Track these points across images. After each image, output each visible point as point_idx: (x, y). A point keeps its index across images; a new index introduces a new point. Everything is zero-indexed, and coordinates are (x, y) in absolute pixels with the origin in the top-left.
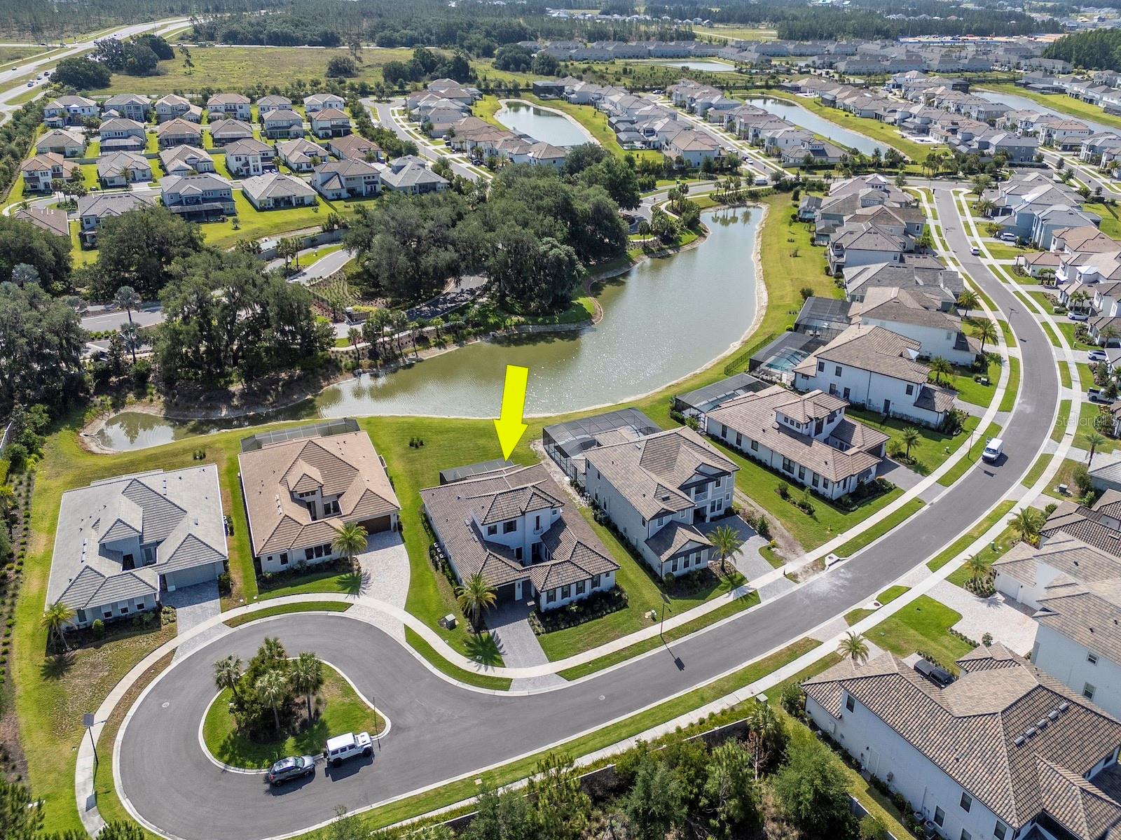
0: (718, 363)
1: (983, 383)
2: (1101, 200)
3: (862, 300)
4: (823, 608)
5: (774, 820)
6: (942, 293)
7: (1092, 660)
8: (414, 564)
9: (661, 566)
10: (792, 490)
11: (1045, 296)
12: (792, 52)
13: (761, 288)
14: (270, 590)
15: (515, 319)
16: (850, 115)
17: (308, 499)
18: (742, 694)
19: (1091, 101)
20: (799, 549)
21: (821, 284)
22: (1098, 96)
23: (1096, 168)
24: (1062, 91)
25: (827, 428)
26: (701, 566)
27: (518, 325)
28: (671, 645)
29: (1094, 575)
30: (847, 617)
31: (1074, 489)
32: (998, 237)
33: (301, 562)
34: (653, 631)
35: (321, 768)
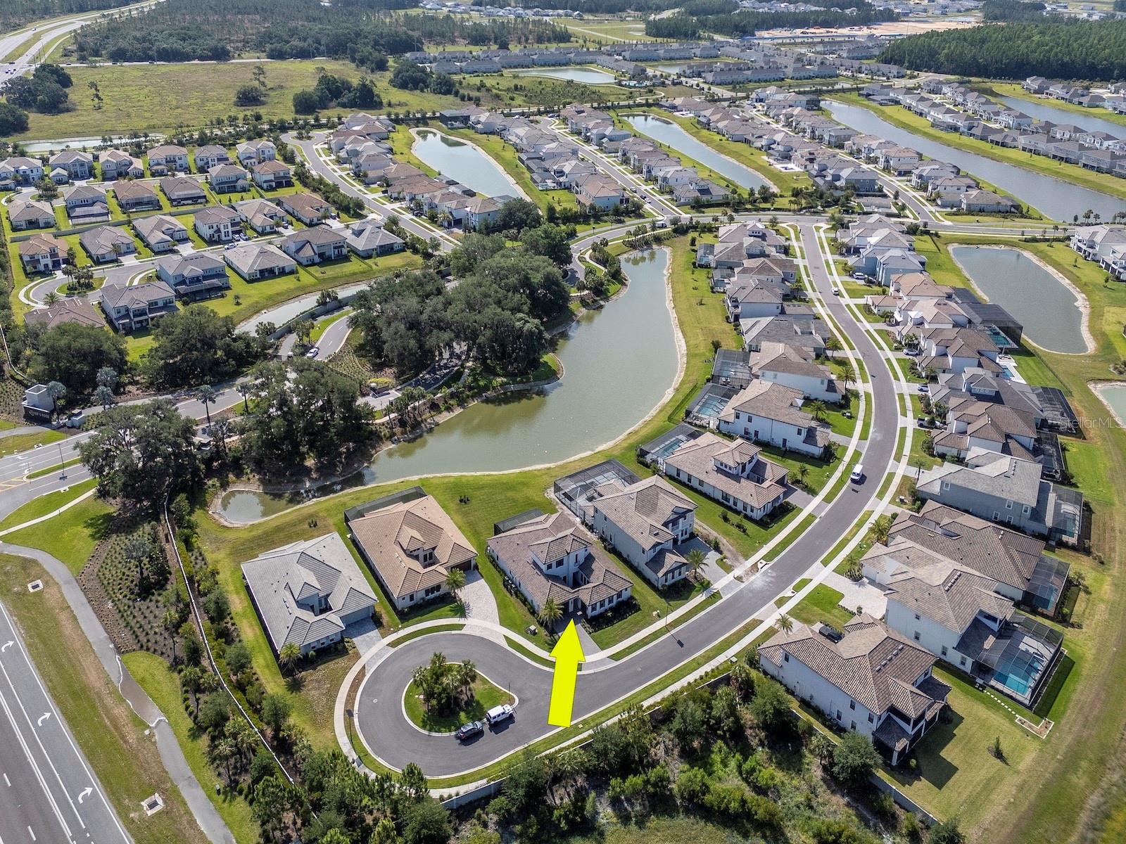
0: (661, 411)
1: (848, 417)
2: (927, 233)
3: (757, 351)
4: (760, 598)
5: (751, 728)
6: (814, 340)
7: (918, 618)
8: (496, 593)
9: (657, 581)
10: (730, 515)
11: (888, 333)
12: (662, 56)
13: (678, 334)
14: (407, 620)
15: (499, 380)
16: (724, 138)
17: (415, 554)
18: (721, 659)
19: (921, 114)
20: (741, 558)
21: (724, 332)
22: (926, 110)
23: (924, 194)
24: (897, 103)
25: (749, 467)
26: (682, 576)
27: (502, 385)
28: (673, 632)
29: (918, 564)
30: (776, 603)
31: (908, 499)
32: (851, 276)
33: (423, 599)
34: (660, 624)
35: (486, 728)
